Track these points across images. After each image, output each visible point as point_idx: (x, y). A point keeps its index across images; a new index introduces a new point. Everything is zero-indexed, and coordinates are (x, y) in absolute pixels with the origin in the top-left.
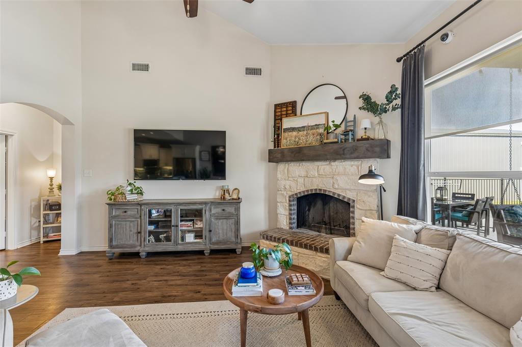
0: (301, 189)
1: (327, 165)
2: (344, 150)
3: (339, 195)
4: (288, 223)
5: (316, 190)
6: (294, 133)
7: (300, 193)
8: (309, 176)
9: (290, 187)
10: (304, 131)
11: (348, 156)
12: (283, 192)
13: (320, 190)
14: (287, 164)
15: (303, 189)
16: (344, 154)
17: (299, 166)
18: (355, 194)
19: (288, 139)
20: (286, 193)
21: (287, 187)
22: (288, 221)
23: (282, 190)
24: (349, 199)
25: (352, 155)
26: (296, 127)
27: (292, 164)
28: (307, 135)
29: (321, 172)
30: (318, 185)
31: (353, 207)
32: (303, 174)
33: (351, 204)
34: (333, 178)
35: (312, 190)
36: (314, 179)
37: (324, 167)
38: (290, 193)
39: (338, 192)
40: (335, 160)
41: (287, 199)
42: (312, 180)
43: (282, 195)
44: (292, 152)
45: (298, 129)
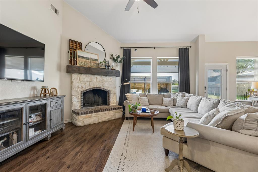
0: (88, 87)
1: (100, 77)
2: (108, 72)
3: (105, 89)
4: (80, 106)
5: (96, 87)
6: (84, 59)
7: (88, 89)
8: (92, 81)
9: (82, 87)
10: (89, 60)
11: (110, 75)
12: (77, 90)
13: (98, 87)
14: (79, 75)
15: (89, 88)
16: (108, 74)
17: (87, 76)
18: (110, 88)
19: (81, 62)
20: (79, 90)
21: (80, 87)
22: (80, 104)
23: (76, 88)
24: (109, 90)
25: (111, 75)
26: (85, 57)
27: (83, 75)
28: (90, 62)
29: (98, 80)
30: (97, 86)
31: (110, 93)
32: (89, 80)
33: (109, 92)
34: (103, 82)
35: (94, 88)
36: (95, 83)
37: (99, 78)
38: (82, 90)
39: (105, 88)
40: (103, 76)
41: (80, 93)
42: (94, 83)
43: (76, 91)
44: (85, 69)
45: (87, 59)
